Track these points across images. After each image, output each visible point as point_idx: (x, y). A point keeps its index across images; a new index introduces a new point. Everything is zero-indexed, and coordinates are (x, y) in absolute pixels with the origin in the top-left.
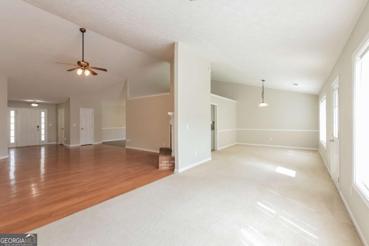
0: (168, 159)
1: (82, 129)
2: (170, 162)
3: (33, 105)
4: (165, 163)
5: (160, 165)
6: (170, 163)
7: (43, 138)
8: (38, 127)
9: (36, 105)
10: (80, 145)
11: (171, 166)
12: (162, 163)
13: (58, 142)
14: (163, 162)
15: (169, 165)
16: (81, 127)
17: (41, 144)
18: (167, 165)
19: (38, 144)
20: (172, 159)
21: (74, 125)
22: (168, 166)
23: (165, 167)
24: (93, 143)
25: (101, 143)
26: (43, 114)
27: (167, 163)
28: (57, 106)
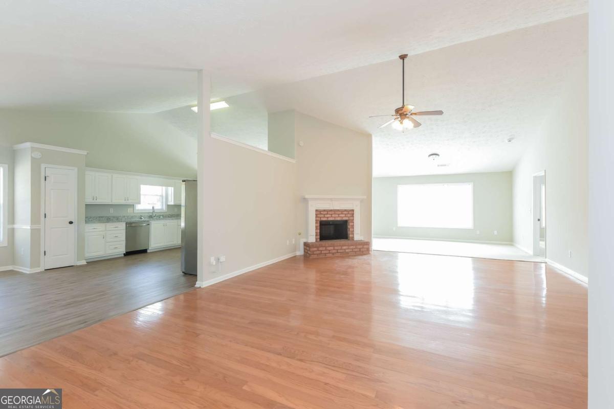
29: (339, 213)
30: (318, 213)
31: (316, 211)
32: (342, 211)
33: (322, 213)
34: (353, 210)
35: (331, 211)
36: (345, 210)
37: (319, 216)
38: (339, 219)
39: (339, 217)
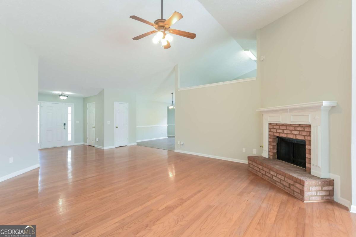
0: (320, 183)
1: (117, 127)
2: (322, 188)
3: (62, 98)
4: (315, 191)
5: (307, 194)
6: (322, 190)
7: (70, 139)
8: (65, 124)
9: (65, 98)
10: (114, 147)
11: (324, 196)
12: (309, 191)
13: (87, 143)
14: (311, 188)
15: (320, 194)
16: (115, 126)
17: (68, 145)
18: (318, 194)
19: (64, 145)
20: (326, 183)
21: (109, 122)
22: (319, 196)
23: (314, 198)
24: (129, 145)
25: (136, 144)
26: (70, 109)
27: (317, 192)
28: (85, 100)
29: (291, 128)
30: (271, 127)
31: (270, 124)
32: (295, 127)
33: (275, 127)
34: (310, 126)
35: (283, 125)
36: (300, 126)
37: (272, 130)
38: (291, 137)
39: (291, 134)
